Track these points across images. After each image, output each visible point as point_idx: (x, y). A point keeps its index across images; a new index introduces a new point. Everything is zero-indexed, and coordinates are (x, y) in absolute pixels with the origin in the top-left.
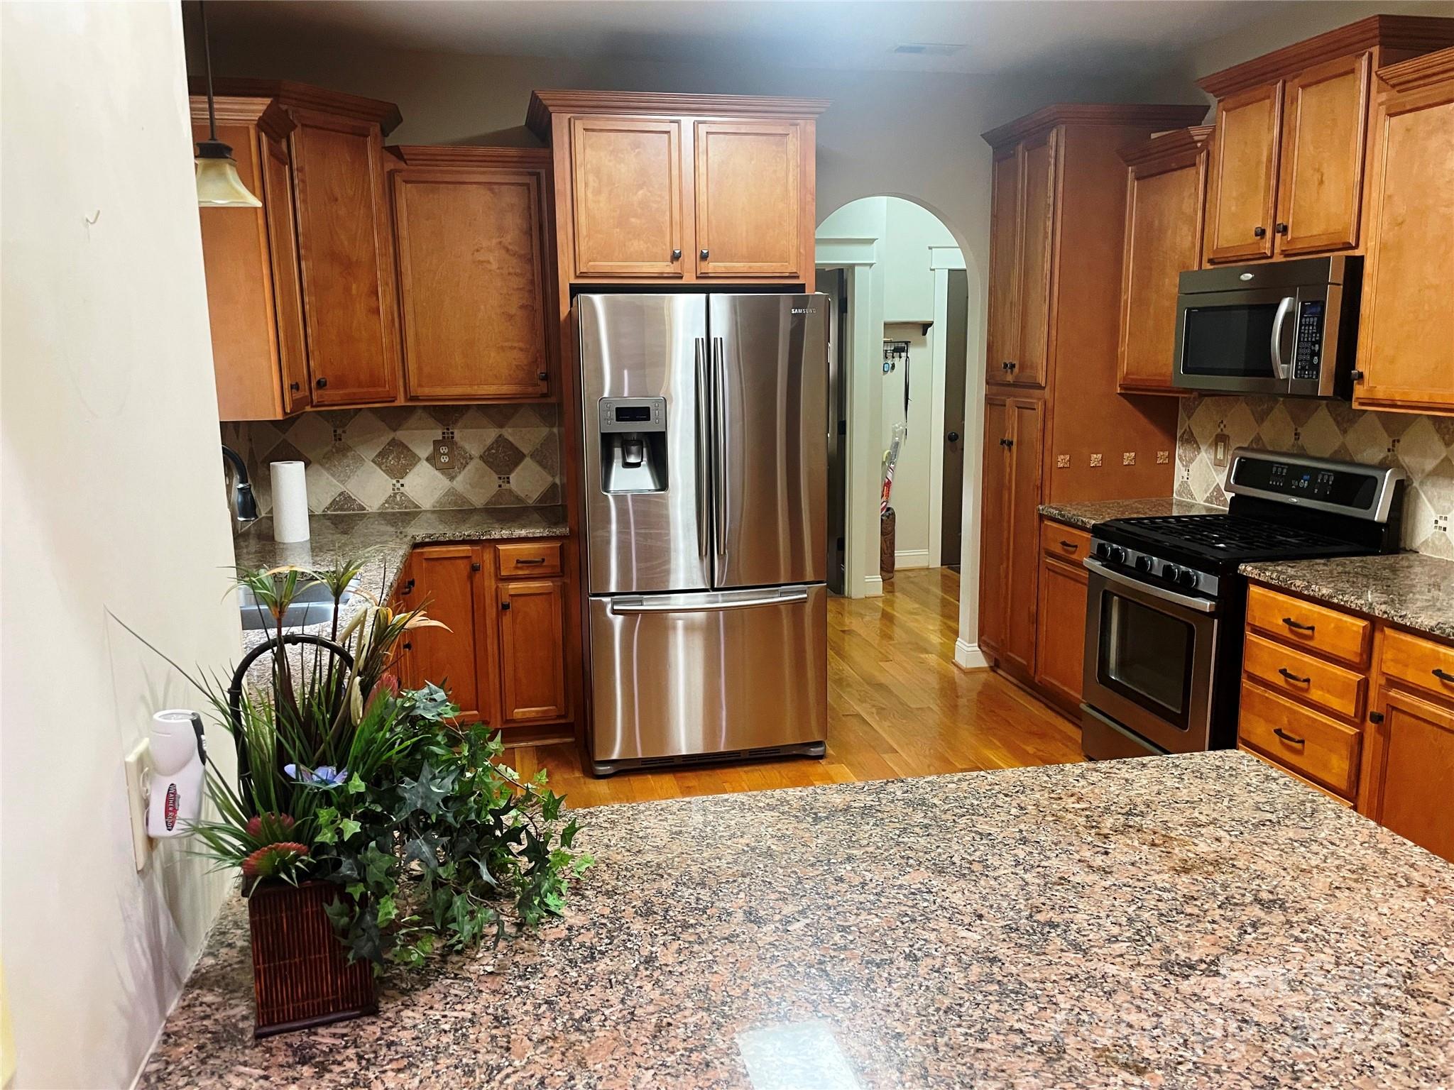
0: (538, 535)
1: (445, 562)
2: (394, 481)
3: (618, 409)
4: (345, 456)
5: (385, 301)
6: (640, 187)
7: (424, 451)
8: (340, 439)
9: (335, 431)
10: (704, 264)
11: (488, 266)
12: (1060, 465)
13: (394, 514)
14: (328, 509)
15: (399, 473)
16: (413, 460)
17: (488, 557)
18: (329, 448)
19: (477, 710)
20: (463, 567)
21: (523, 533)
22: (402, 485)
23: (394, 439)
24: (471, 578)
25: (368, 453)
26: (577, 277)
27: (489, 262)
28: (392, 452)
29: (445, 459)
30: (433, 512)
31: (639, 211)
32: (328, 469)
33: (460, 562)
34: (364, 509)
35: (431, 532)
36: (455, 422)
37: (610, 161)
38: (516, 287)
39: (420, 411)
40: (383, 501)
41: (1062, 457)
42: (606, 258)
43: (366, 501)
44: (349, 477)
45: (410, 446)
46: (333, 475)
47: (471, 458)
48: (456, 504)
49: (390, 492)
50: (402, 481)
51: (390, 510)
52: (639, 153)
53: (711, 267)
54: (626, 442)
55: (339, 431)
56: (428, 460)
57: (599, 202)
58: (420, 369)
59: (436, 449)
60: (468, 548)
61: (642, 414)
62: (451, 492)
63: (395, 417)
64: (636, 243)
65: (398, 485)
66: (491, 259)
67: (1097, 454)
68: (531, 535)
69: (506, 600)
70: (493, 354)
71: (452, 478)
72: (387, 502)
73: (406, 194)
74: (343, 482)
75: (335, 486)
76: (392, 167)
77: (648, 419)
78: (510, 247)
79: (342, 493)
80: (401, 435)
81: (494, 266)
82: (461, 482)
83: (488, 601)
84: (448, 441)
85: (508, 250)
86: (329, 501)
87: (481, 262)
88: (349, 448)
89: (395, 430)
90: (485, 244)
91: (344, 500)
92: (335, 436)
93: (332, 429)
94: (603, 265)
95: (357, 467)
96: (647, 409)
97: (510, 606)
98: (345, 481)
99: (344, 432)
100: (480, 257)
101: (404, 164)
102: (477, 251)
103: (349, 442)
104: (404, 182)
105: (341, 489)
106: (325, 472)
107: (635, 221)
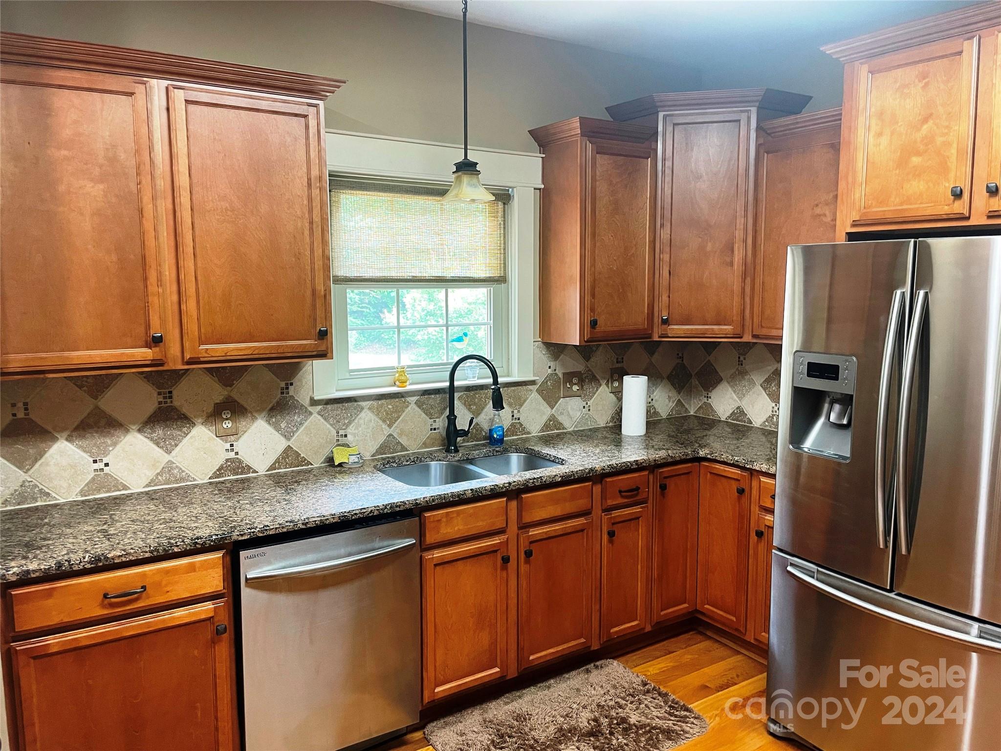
1: (723, 479)
2: (774, 405)
3: (809, 364)
4: (743, 378)
8: (742, 365)
9: (739, 358)
10: (993, 200)
11: (824, 219)
14: (729, 417)
15: (777, 398)
18: (733, 371)
19: (735, 617)
22: (778, 409)
24: (740, 499)
25: (759, 379)
26: (853, 226)
27: (825, 215)
31: (922, 148)
32: (732, 387)
33: (730, 482)
34: (751, 423)
37: (895, 98)
40: (764, 419)
42: (881, 203)
43: (753, 417)
44: (744, 396)
46: (735, 392)
49: (770, 413)
50: (778, 405)
51: (768, 428)
52: (927, 83)
54: (833, 399)
55: (742, 358)
57: (879, 144)
58: (762, 313)
60: (739, 472)
61: (832, 372)
64: (915, 184)
65: (776, 408)
66: (827, 213)
72: (767, 420)
73: (767, 162)
74: (740, 399)
75: (735, 400)
76: (762, 142)
77: (836, 379)
79: (738, 408)
83: (752, 523)
86: (731, 412)
87: (817, 216)
88: (746, 373)
91: (739, 413)
92: (739, 361)
93: (738, 356)
94: (879, 210)
95: (750, 389)
96: (837, 367)
97: (766, 534)
98: (742, 398)
99: (745, 359)
100: (818, 211)
101: (770, 138)
102: (817, 205)
103: (747, 367)
104: (768, 153)
105: (738, 404)
106: (730, 389)
107: (916, 160)
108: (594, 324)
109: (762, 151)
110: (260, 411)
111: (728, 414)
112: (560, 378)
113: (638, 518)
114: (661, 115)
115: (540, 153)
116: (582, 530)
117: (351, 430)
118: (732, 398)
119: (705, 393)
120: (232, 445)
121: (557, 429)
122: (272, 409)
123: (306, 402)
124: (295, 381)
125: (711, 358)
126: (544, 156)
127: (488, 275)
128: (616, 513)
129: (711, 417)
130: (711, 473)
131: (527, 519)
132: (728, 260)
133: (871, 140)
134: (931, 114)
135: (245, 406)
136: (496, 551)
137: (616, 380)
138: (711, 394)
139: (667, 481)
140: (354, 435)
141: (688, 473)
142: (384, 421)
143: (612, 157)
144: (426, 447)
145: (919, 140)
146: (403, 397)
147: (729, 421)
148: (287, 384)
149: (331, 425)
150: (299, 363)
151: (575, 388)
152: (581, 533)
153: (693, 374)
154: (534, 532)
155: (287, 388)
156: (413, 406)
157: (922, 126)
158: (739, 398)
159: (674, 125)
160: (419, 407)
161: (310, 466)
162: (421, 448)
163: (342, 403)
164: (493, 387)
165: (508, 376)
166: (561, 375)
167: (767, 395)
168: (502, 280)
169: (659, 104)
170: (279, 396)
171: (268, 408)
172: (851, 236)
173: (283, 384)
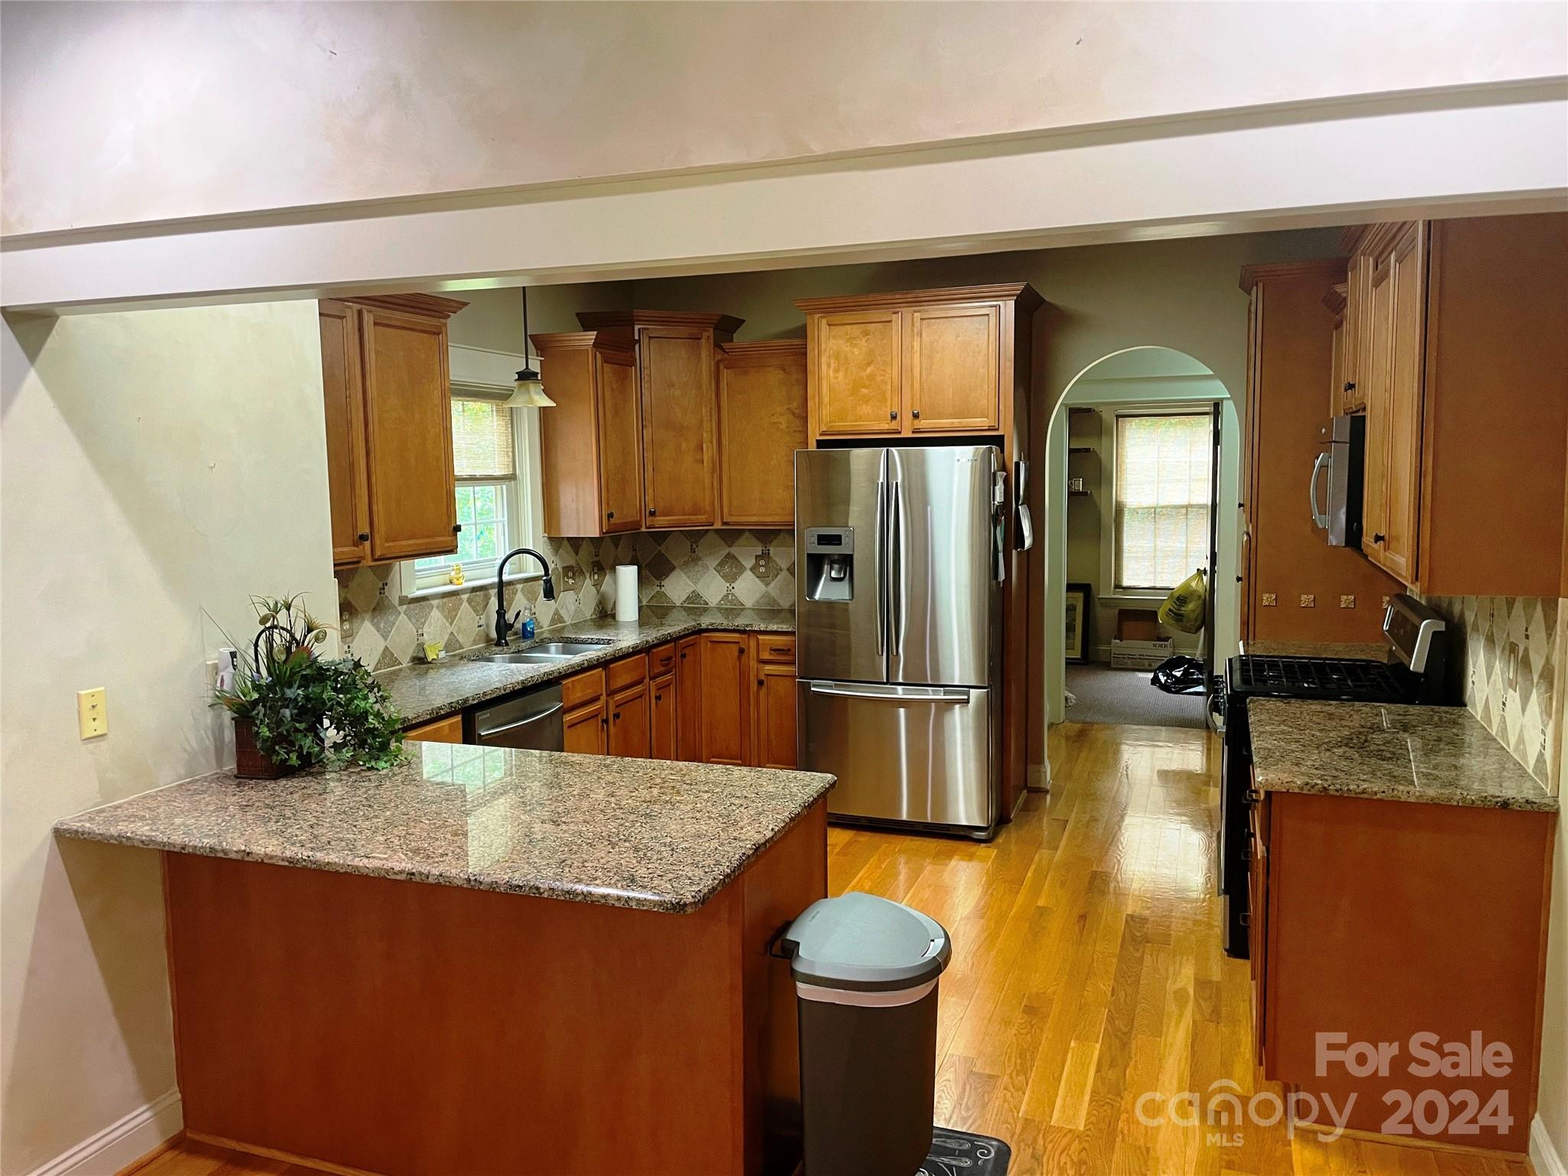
0: (785, 630)
1: (724, 645)
2: (728, 585)
3: (818, 536)
4: (697, 564)
5: (709, 452)
6: (869, 364)
7: (748, 563)
8: (694, 552)
9: (691, 546)
10: (916, 421)
11: (780, 426)
12: (1265, 603)
13: (727, 609)
14: (685, 602)
15: (731, 578)
16: (742, 569)
17: (753, 643)
18: (686, 559)
19: (741, 760)
20: (735, 648)
21: (775, 627)
22: (733, 588)
23: (729, 553)
24: (739, 658)
25: (712, 562)
26: (821, 435)
27: (781, 423)
28: (727, 562)
29: (762, 570)
30: (754, 610)
31: (868, 383)
32: (685, 573)
33: (731, 645)
34: (708, 604)
35: (713, 621)
36: (771, 542)
37: (847, 346)
38: (798, 440)
39: (747, 533)
40: (720, 598)
41: (1267, 595)
42: (842, 420)
43: (709, 598)
44: (699, 580)
45: (739, 558)
46: (689, 577)
47: (781, 570)
48: (769, 604)
49: (725, 593)
50: (733, 585)
51: (724, 606)
52: (868, 339)
53: (923, 423)
54: (832, 560)
55: (694, 546)
56: (751, 569)
57: (837, 378)
58: (730, 503)
59: (757, 562)
60: (738, 635)
61: (836, 540)
62: (766, 595)
63: (731, 535)
64: (864, 407)
65: (730, 588)
66: (783, 421)
67: (1308, 594)
68: (779, 630)
69: (762, 677)
70: (780, 491)
71: (767, 585)
72: (722, 600)
73: (726, 375)
74: (695, 583)
75: (689, 585)
76: (720, 358)
77: (840, 544)
78: (796, 411)
79: (693, 592)
80: (734, 550)
81: (784, 426)
82: (774, 588)
83: (751, 676)
84: (765, 556)
85: (794, 414)
86: (686, 596)
87: (774, 423)
88: (699, 559)
89: (730, 546)
90: (778, 409)
91: (695, 597)
92: (691, 549)
93: (690, 544)
94: (839, 425)
95: (705, 573)
96: (840, 536)
97: (765, 683)
98: (697, 583)
99: (697, 546)
100: (774, 419)
101: (726, 355)
102: (773, 415)
103: (700, 554)
104: (727, 368)
105: (693, 588)
106: (683, 575)
107: (864, 391)
108: (610, 516)
109: (722, 367)
110: (366, 612)
111: (684, 598)
112: (560, 573)
113: (669, 685)
114: (637, 327)
115: (538, 356)
116: (641, 696)
117: (426, 629)
118: (686, 584)
119: (658, 583)
120: (349, 647)
121: (561, 623)
122: (374, 610)
123: (396, 602)
124: (389, 581)
125: (663, 549)
126: (543, 359)
127: (503, 473)
128: (659, 680)
129: (666, 605)
130: (711, 642)
131: (613, 687)
132: (698, 457)
133: (831, 373)
134: (872, 361)
135: (356, 606)
136: (597, 715)
137: (596, 573)
138: (665, 583)
139: (686, 651)
140: (428, 633)
141: (693, 644)
142: (447, 620)
143: (613, 366)
144: (476, 645)
145: (865, 377)
146: (458, 594)
147: (685, 605)
148: (383, 584)
149: (413, 624)
150: (390, 564)
151: (571, 581)
152: (640, 699)
153: (643, 566)
154: (618, 697)
155: (384, 589)
156: (465, 604)
157: (867, 368)
158: (693, 582)
159: (650, 337)
160: (469, 604)
161: (401, 666)
162: (472, 646)
163: (419, 602)
164: (545, 578)
165: (520, 572)
166: (560, 570)
167: (722, 577)
168: (511, 477)
169: (635, 318)
170: (378, 596)
171: (372, 609)
172: (821, 444)
173: (381, 586)
